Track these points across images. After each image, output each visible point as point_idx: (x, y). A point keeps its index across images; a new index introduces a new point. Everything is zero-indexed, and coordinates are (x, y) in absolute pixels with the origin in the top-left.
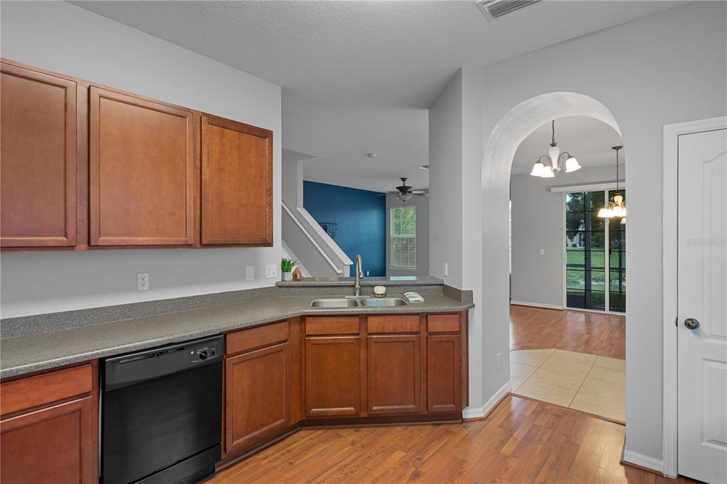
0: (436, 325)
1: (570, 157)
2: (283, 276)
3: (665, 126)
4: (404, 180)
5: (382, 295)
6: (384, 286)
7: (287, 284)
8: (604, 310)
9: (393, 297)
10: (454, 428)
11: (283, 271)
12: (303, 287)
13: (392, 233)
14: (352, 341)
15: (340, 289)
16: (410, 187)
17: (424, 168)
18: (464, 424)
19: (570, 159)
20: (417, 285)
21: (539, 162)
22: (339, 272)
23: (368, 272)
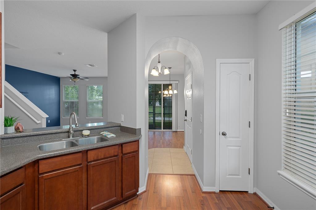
0: (127, 149)
1: (166, 68)
2: (6, 130)
3: (217, 59)
4: (75, 71)
5: (88, 135)
6: (88, 130)
7: (11, 136)
8: (161, 129)
9: (95, 136)
10: (134, 202)
11: (5, 126)
12: (27, 136)
13: (63, 99)
14: (77, 170)
15: (57, 135)
16: (79, 75)
17: (90, 66)
18: (139, 197)
19: (166, 69)
20: (107, 127)
21: (154, 69)
22: (38, 122)
23: (49, 121)
